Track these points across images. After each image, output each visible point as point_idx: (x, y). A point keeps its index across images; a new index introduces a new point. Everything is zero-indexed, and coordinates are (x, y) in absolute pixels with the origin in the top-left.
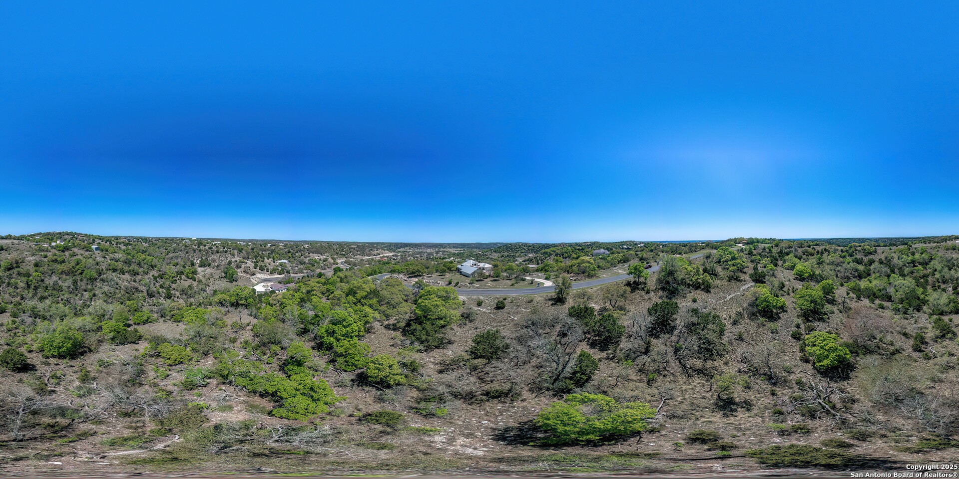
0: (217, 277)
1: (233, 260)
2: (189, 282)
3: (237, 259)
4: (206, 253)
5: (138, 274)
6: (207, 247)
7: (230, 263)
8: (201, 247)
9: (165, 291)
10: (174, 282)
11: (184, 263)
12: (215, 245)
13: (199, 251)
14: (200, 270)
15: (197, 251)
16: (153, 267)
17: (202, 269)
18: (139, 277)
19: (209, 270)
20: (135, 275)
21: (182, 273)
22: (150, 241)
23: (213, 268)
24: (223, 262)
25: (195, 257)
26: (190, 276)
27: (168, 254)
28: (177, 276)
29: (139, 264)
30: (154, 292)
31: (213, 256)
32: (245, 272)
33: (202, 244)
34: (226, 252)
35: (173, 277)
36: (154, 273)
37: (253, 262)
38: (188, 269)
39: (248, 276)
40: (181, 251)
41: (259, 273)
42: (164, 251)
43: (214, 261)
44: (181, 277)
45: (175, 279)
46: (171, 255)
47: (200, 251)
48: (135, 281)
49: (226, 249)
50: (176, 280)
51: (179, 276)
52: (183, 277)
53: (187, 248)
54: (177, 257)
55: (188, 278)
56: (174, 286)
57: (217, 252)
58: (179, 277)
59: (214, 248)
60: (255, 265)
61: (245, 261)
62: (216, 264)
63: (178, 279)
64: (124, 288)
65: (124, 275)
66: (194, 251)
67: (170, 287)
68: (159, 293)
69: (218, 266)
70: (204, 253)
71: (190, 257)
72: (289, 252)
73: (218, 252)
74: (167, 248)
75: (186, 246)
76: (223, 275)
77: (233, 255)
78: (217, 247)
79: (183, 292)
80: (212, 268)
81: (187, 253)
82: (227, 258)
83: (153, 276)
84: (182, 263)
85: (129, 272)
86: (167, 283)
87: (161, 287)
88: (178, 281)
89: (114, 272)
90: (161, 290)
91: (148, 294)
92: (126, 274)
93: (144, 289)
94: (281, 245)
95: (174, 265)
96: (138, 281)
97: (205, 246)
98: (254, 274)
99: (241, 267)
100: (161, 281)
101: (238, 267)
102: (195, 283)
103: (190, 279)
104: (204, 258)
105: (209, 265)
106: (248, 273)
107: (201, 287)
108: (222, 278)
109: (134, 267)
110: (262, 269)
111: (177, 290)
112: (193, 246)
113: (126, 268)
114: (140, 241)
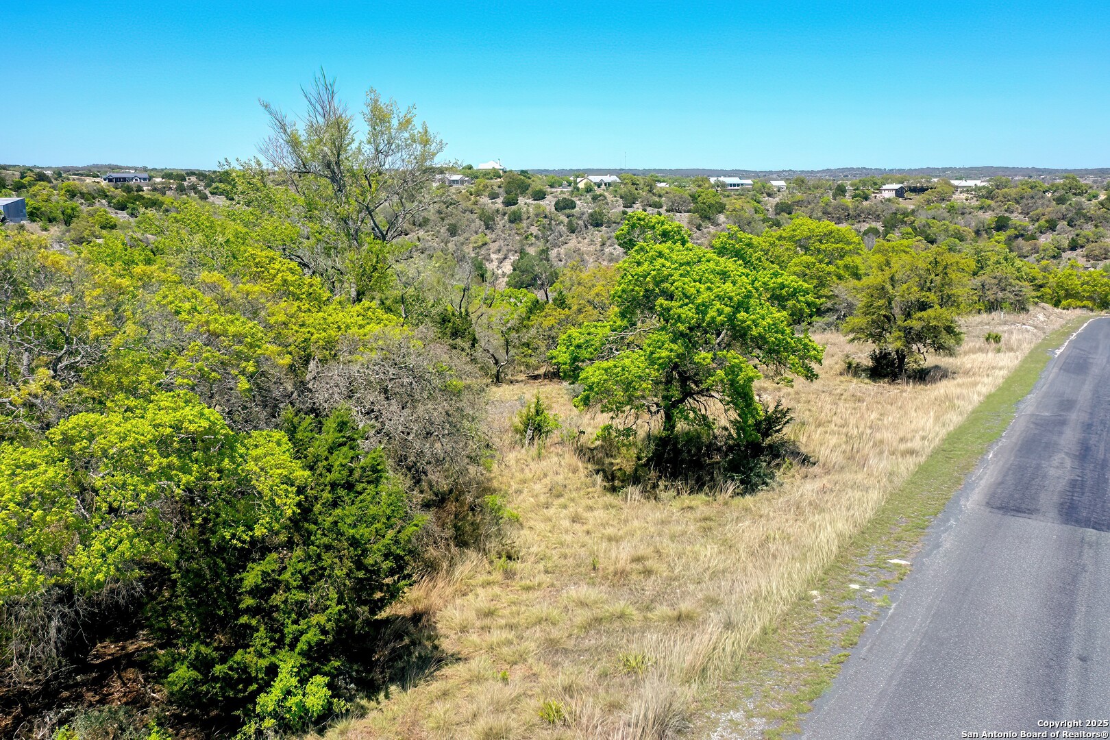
4: (543, 228)
6: (548, 204)
8: (521, 200)
12: (589, 190)
13: (511, 221)
15: (501, 222)
25: (495, 246)
31: (573, 242)
33: (524, 188)
40: (424, 223)
47: (515, 219)
53: (452, 210)
57: (596, 222)
59: (583, 206)
66: (488, 222)
70: (534, 230)
71: (468, 249)
72: (1001, 225)
73: (598, 225)
75: (448, 203)
78: (595, 198)
81: (453, 231)
94: (967, 190)
97: (540, 196)
104: (532, 251)
112: (484, 200)
114: (194, 188)
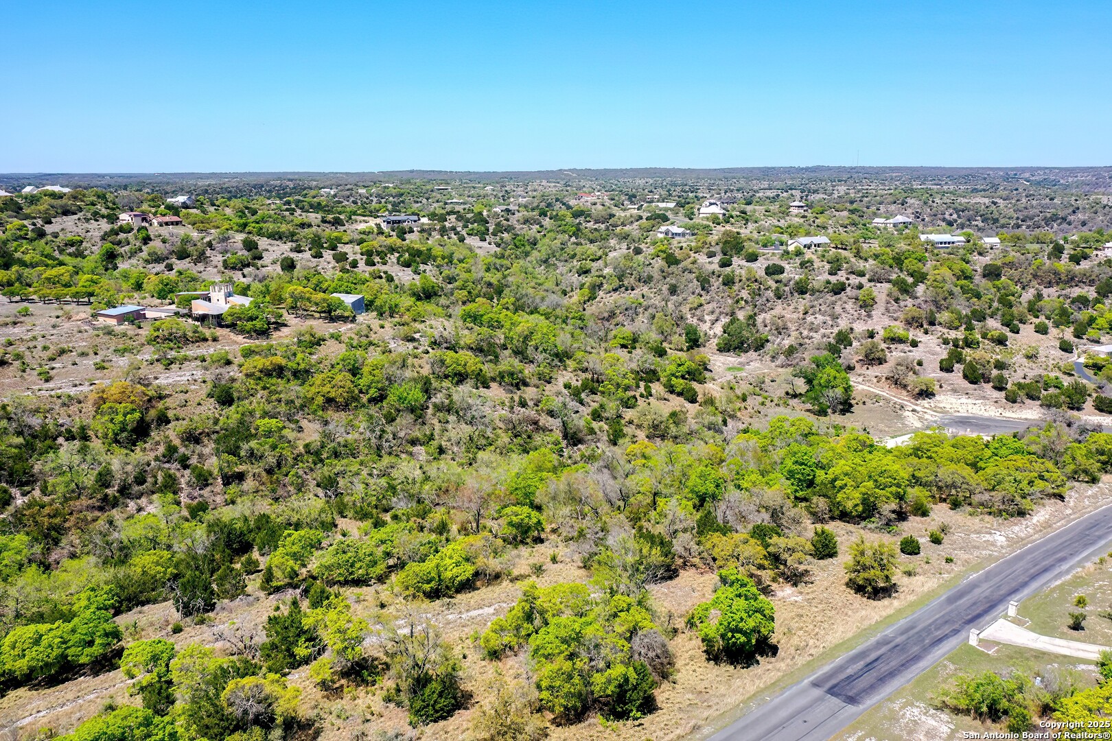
0: (781, 392)
1: (859, 327)
2: (676, 403)
3: (880, 322)
4: (753, 293)
5: (526, 384)
6: (759, 267)
7: (844, 339)
8: (736, 262)
9: (606, 427)
10: (628, 404)
11: (660, 337)
12: (798, 253)
13: (725, 284)
14: (721, 363)
15: (716, 283)
16: (561, 357)
17: (731, 359)
18: (530, 393)
19: (754, 365)
20: (517, 387)
21: (651, 375)
22: (500, 229)
23: (773, 358)
24: (817, 337)
25: (708, 308)
26: (679, 383)
27: (592, 298)
28: (638, 387)
29: (519, 353)
30: (581, 431)
31: (779, 308)
32: (896, 382)
33: (738, 250)
34: (839, 289)
35: (627, 388)
36: (566, 376)
37: (946, 342)
38: (676, 358)
39: (901, 397)
40: (648, 280)
41: (955, 391)
42: (575, 279)
43: (781, 330)
44: (647, 388)
45: (632, 393)
46: (607, 300)
47: (729, 282)
48: (523, 404)
49: (841, 276)
50: (634, 397)
51: (642, 384)
52: (657, 388)
53: (673, 268)
54: (632, 311)
55: (672, 392)
56: (629, 414)
57: (802, 289)
58: (642, 390)
59: (792, 272)
60: (951, 354)
61: (912, 334)
62: (787, 343)
63: (642, 396)
64: (501, 425)
65: (488, 387)
66: (704, 283)
67: (620, 416)
68: (592, 431)
69: (791, 351)
70: (745, 294)
71: (685, 310)
73: (803, 292)
74: (589, 265)
75: (671, 260)
76: (801, 386)
77: (867, 305)
78: (803, 263)
79: (657, 432)
80: (768, 358)
81: (673, 290)
82: (835, 317)
83: (567, 386)
84: (654, 337)
85: (500, 378)
86: (612, 407)
87: (596, 416)
88: (641, 401)
89: (460, 382)
90: (595, 425)
91: (565, 436)
92: (494, 385)
93: (554, 423)
95: (623, 346)
96: (531, 403)
97: (752, 258)
98: (926, 394)
99: (881, 361)
100: (594, 402)
101: (872, 359)
102: (692, 408)
103: (680, 394)
104: (741, 315)
105: (760, 346)
106: (905, 387)
107: (708, 419)
108: (795, 396)
109: (508, 362)
110: (974, 377)
111: (639, 426)
112: (702, 258)
113: (489, 369)
